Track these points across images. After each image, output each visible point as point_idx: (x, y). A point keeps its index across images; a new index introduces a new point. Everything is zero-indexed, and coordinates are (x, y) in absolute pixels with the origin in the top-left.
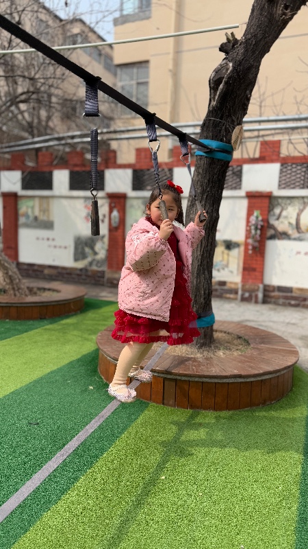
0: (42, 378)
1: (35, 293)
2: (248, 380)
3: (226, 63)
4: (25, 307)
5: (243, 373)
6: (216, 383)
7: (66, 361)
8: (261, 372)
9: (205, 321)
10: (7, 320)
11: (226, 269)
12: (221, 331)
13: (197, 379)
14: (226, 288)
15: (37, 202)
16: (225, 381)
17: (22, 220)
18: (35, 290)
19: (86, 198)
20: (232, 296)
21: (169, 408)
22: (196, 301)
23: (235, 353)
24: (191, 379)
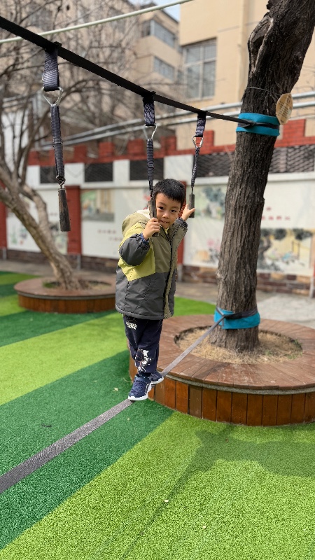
0: (69, 376)
1: (87, 287)
2: (288, 393)
3: (267, 20)
4: (73, 300)
5: (281, 384)
6: (248, 394)
7: (100, 359)
8: (305, 384)
9: (246, 322)
10: (56, 314)
11: (296, 261)
12: (272, 333)
13: (225, 389)
14: (295, 282)
15: (98, 194)
16: (258, 392)
17: (85, 213)
18: (87, 283)
19: (145, 188)
20: (303, 291)
21: (195, 418)
22: (235, 299)
23: (282, 360)
24: (218, 389)
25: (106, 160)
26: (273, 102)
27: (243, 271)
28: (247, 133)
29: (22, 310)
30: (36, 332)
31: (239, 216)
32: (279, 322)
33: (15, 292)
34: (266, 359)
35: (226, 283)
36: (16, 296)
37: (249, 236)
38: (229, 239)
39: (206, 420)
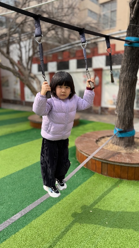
6: (128, 167)
9: (129, 134)
13: (118, 164)
16: (133, 166)
21: (105, 176)
22: (123, 124)
24: (115, 164)
25: (66, 60)
27: (127, 111)
28: (129, 46)
29: (31, 128)
30: (37, 137)
31: (126, 85)
33: (28, 120)
34: (137, 151)
37: (130, 95)
38: (121, 96)
39: (109, 177)
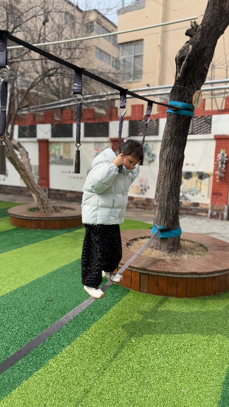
0: (58, 270)
1: (58, 211)
2: (202, 276)
3: (188, 46)
4: (50, 220)
5: (198, 271)
6: (177, 278)
7: (75, 259)
8: (212, 271)
10: (39, 229)
11: (199, 194)
12: (188, 241)
14: (199, 208)
15: (62, 146)
17: (52, 159)
18: (58, 208)
20: (203, 214)
21: (144, 294)
22: (166, 218)
23: (196, 257)
24: (159, 274)
25: (67, 122)
26: (191, 95)
27: (171, 201)
28: (174, 114)
29: (14, 227)
30: (28, 242)
31: (169, 166)
32: (192, 234)
33: (9, 214)
34: (186, 257)
35: (160, 208)
36: (9, 217)
37: (175, 179)
38: (162, 180)
39: (151, 295)
